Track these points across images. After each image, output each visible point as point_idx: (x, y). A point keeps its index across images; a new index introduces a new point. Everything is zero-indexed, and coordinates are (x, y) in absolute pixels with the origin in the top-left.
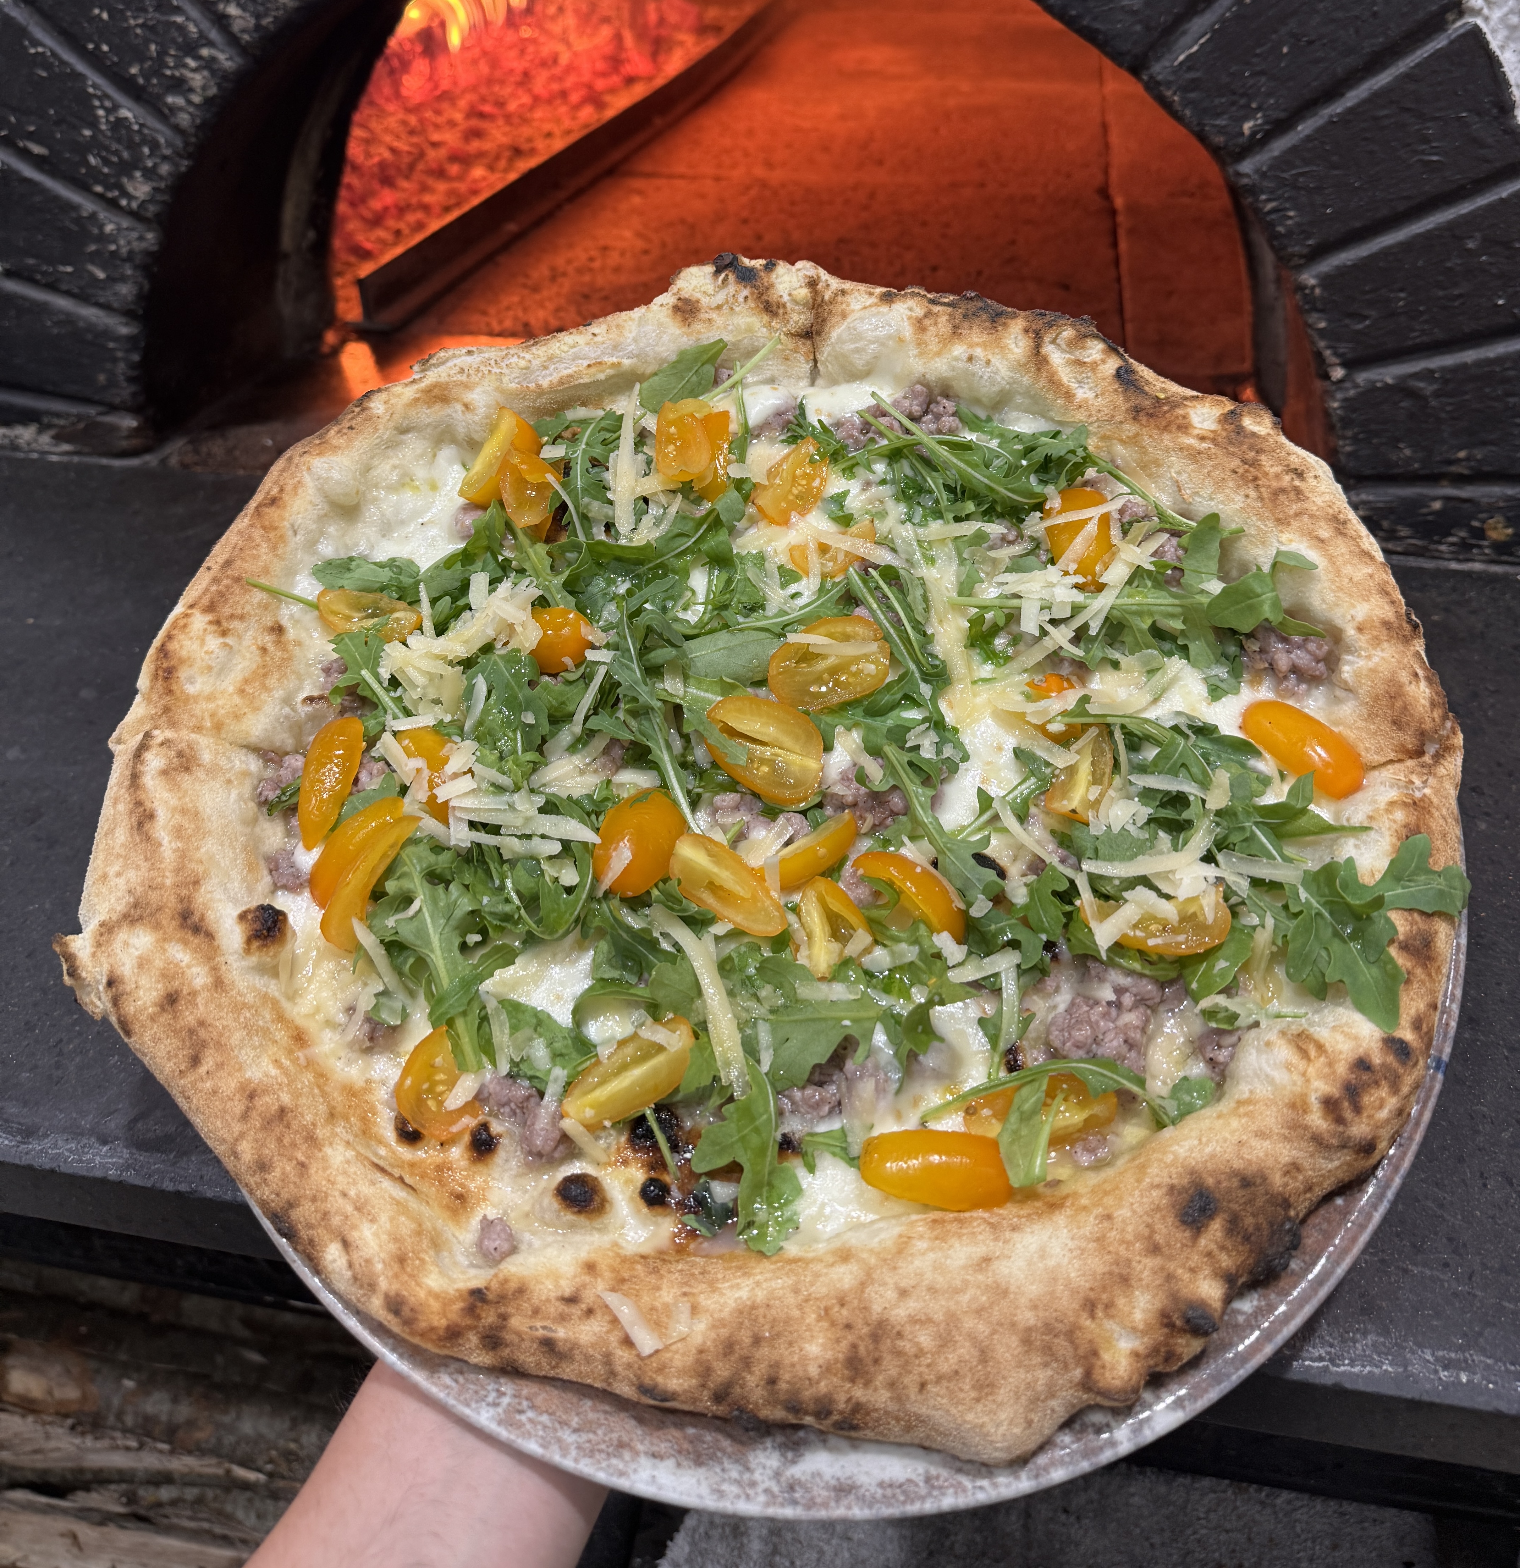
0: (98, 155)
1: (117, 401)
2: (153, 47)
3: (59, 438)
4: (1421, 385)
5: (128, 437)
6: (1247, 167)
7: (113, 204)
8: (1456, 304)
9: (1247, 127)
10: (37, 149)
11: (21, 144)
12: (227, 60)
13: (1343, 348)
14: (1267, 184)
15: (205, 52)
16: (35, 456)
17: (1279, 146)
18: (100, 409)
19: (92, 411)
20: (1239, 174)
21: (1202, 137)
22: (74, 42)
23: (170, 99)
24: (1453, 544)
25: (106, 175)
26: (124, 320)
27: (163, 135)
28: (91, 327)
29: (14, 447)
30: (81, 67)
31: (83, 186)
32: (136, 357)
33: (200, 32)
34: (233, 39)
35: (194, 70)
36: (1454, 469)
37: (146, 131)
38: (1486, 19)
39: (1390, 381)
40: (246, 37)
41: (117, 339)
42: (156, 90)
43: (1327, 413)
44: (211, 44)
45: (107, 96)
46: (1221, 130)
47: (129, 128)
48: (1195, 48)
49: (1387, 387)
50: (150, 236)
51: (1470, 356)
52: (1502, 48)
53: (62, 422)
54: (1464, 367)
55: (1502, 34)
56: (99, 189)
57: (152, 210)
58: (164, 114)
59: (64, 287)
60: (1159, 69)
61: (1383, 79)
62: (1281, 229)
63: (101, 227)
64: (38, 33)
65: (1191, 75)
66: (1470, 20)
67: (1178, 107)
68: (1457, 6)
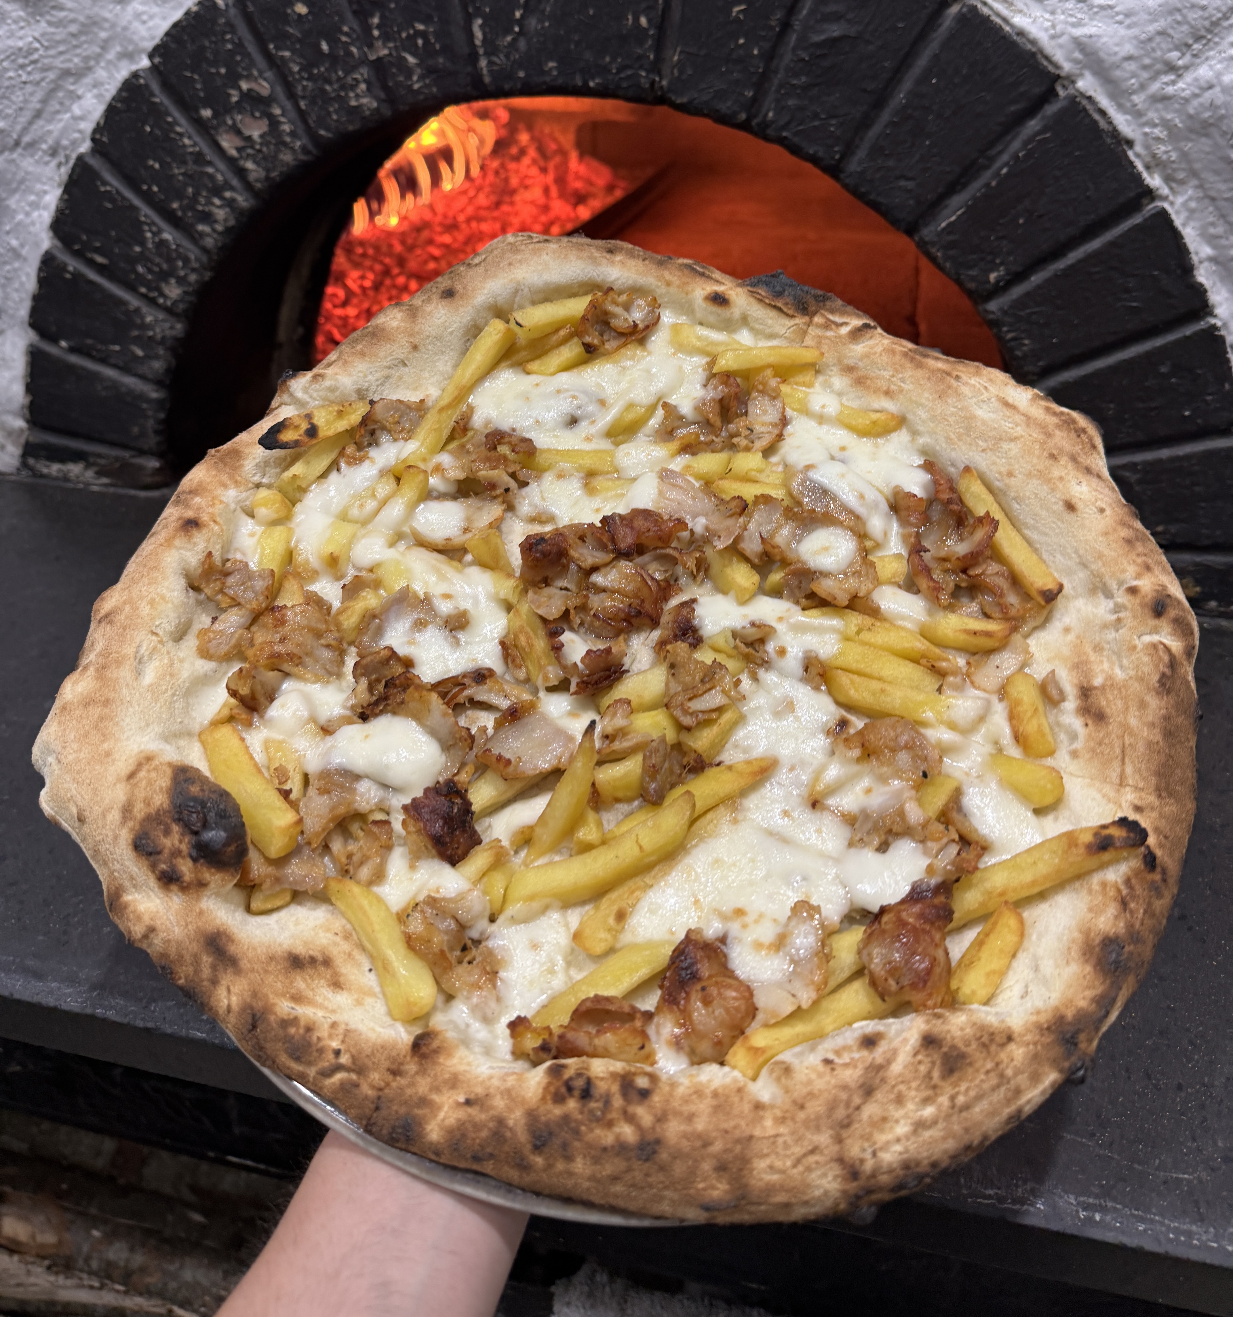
0: (144, 266)
1: (146, 447)
2: (190, 190)
3: (100, 474)
4: (1127, 474)
5: (149, 475)
6: (993, 306)
7: (152, 302)
8: (1153, 414)
9: (993, 277)
10: (100, 259)
11: (89, 255)
12: (243, 200)
14: (1007, 319)
15: (228, 194)
16: (81, 486)
17: (1017, 291)
18: (132, 453)
19: (126, 454)
20: (987, 311)
21: (959, 282)
22: (133, 183)
23: (200, 227)
25: (149, 281)
26: (154, 387)
27: (193, 253)
28: (130, 392)
29: (66, 479)
30: (136, 201)
31: (131, 288)
32: (162, 416)
33: (225, 180)
34: (248, 186)
35: (219, 207)
37: (181, 250)
38: (1172, 204)
40: (258, 185)
41: (149, 401)
42: (190, 221)
44: (232, 189)
45: (153, 223)
46: (973, 279)
47: (168, 247)
48: (953, 218)
50: (179, 326)
51: (1165, 453)
52: (1184, 225)
53: (102, 462)
54: (1160, 461)
55: (1184, 215)
56: (143, 290)
57: (181, 306)
58: (195, 238)
59: (112, 361)
60: (928, 232)
61: (1095, 244)
62: (1018, 353)
63: (142, 317)
64: (108, 176)
65: (951, 238)
66: (1159, 204)
67: (940, 261)
68: (1149, 194)
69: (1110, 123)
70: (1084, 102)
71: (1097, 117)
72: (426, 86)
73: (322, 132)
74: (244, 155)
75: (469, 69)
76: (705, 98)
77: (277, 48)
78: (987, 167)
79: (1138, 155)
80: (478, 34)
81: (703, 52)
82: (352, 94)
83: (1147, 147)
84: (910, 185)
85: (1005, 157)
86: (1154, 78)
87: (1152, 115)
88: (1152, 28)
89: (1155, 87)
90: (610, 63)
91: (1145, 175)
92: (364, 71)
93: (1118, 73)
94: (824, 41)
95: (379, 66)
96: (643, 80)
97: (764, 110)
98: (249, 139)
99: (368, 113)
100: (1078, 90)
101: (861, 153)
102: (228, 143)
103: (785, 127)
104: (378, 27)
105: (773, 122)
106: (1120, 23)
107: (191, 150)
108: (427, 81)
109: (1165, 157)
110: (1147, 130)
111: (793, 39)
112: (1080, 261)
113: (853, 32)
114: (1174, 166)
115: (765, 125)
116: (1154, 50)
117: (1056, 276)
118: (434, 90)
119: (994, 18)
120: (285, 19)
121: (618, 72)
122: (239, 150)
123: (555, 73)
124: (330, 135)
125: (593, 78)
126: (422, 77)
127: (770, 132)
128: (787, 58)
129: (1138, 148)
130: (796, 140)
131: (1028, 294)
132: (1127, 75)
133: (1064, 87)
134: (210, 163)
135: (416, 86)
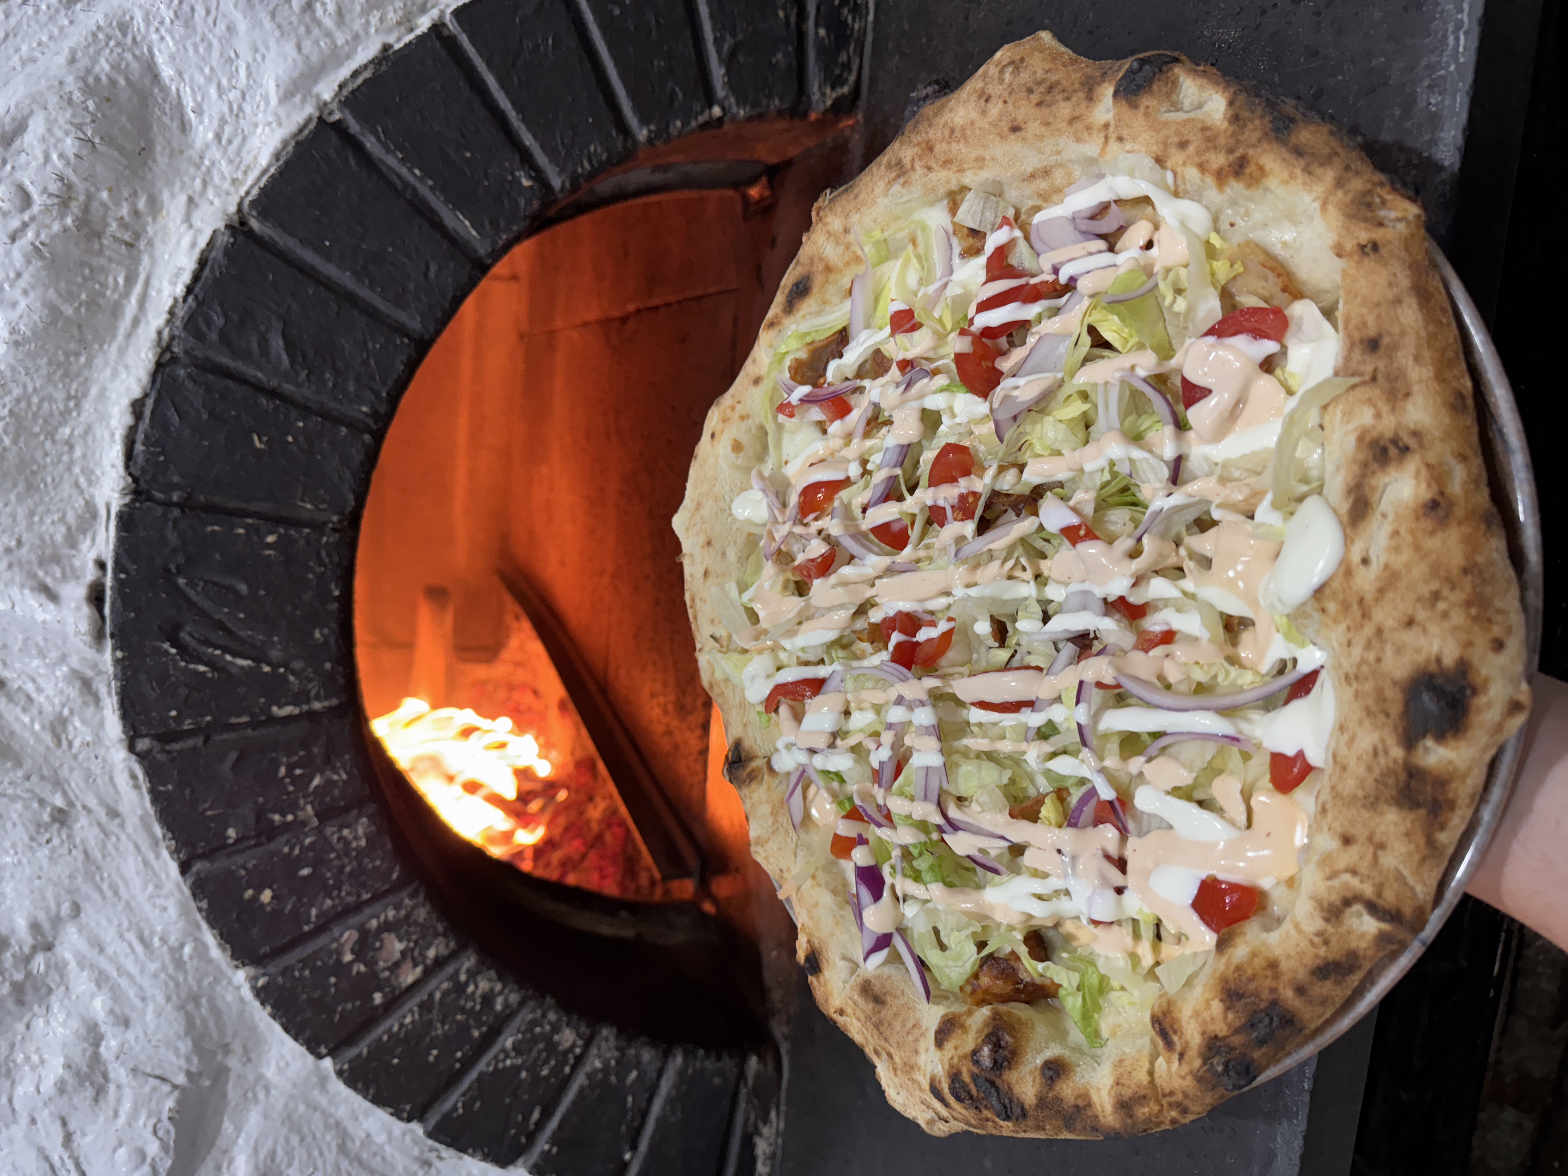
0: (541, 1067)
1: (736, 1070)
2: (459, 1017)
3: (766, 1120)
4: (726, 47)
5: (765, 1065)
6: (556, 182)
7: (579, 1060)
8: (662, 21)
9: (526, 183)
10: (536, 1115)
11: (532, 1127)
12: (469, 961)
13: (697, 106)
14: (569, 167)
15: (463, 977)
16: (780, 1140)
17: (541, 159)
18: (742, 1085)
19: (744, 1091)
20: (563, 188)
22: (455, 1078)
23: (499, 1007)
24: (854, 19)
25: (557, 1062)
26: (671, 1060)
28: (677, 1086)
29: (772, 1156)
30: (473, 1075)
31: (566, 1082)
32: (701, 1052)
33: (449, 979)
34: (453, 955)
35: (477, 987)
36: (793, 20)
37: (523, 1028)
38: (447, 6)
39: (723, 71)
40: (452, 944)
41: (685, 1066)
42: (492, 1018)
43: (749, 119)
44: (457, 973)
45: (496, 1057)
46: (529, 203)
47: (521, 1042)
48: (467, 223)
49: (728, 73)
50: (605, 1032)
53: (752, 1117)
56: (567, 1070)
57: (583, 1029)
58: (510, 1013)
59: (644, 1104)
60: (482, 249)
61: (491, 81)
62: (604, 157)
63: (596, 1071)
64: (447, 1105)
65: (487, 223)
66: (448, 17)
67: (511, 236)
68: (437, 28)
69: (365, 67)
70: (345, 92)
71: (360, 80)
72: (343, 767)
73: (395, 876)
74: (420, 959)
75: (325, 721)
76: (348, 476)
77: (308, 922)
78: (415, 190)
79: (399, 39)
80: (288, 710)
81: (302, 478)
82: (354, 844)
83: (390, 30)
84: (433, 267)
85: (404, 171)
86: (319, 24)
87: (357, 25)
88: (268, 24)
89: (329, 23)
90: (313, 572)
91: (418, 32)
92: (329, 830)
93: (315, 58)
94: (288, 354)
95: (325, 815)
96: (332, 540)
97: (361, 417)
98: (403, 953)
99: (373, 828)
100: (333, 99)
101: (402, 317)
102: (409, 976)
103: (377, 395)
104: (284, 815)
105: (372, 407)
106: (264, 57)
107: (417, 1016)
108: (338, 764)
109: (400, 13)
110: (372, 30)
111: (288, 388)
112: (508, 94)
113: (278, 326)
114: (409, 3)
115: (375, 415)
116: (291, 23)
117: (523, 120)
118: (347, 757)
119: (262, 184)
120: (277, 913)
121: (325, 566)
122: (415, 966)
123: (326, 631)
124: (398, 868)
125: (330, 591)
126: (334, 770)
127: (382, 409)
128: (306, 393)
129: (391, 39)
130: (390, 382)
131: (543, 148)
132: (316, 49)
133: (331, 113)
134: (431, 995)
135: (344, 776)
